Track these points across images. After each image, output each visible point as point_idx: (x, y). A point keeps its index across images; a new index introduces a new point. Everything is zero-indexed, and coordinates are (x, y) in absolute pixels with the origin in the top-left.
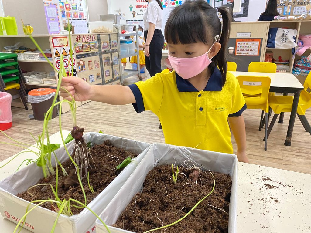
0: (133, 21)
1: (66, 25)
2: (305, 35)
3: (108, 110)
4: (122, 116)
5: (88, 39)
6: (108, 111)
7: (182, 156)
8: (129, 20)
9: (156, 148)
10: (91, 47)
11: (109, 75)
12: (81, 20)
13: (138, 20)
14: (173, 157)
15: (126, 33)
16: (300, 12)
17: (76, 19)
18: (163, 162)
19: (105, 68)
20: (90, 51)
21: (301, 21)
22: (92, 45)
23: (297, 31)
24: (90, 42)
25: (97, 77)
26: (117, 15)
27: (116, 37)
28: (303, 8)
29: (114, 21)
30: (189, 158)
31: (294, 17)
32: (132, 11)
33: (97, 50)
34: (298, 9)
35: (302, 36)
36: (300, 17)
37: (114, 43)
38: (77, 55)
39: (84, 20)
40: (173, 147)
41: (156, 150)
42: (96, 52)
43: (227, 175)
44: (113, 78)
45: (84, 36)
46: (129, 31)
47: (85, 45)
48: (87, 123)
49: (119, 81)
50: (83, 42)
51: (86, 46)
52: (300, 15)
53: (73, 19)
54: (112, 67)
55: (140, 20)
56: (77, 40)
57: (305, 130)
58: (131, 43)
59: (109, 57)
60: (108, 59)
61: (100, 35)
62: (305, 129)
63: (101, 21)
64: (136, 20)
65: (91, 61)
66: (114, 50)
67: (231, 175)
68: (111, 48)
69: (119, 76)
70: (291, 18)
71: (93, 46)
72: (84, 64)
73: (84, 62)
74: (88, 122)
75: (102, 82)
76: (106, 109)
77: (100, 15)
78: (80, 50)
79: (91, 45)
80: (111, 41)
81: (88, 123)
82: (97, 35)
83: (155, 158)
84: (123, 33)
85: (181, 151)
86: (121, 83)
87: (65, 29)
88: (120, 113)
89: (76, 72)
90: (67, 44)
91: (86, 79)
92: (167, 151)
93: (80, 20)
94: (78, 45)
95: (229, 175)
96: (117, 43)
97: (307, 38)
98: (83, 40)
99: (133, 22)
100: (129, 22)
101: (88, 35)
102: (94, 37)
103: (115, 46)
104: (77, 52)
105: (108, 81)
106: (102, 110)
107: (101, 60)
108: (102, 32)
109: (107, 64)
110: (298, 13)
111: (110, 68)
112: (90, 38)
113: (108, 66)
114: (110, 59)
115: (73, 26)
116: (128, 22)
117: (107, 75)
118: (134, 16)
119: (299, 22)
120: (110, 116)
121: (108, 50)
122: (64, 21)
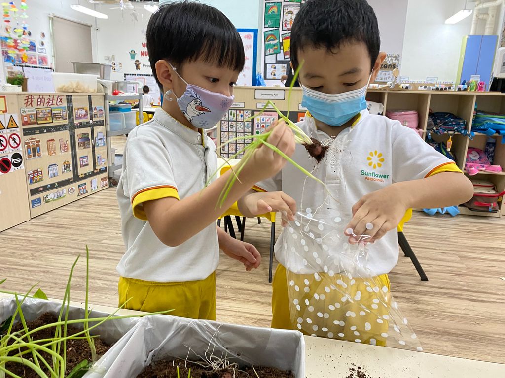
0: (135, 75)
1: (13, 74)
2: (393, 112)
3: (80, 228)
4: (106, 239)
5: (49, 102)
6: (83, 230)
7: (202, 339)
8: (129, 73)
9: (150, 326)
10: (53, 116)
11: (88, 165)
12: (42, 68)
13: (145, 75)
14: (184, 343)
15: (120, 95)
16: (383, 78)
17: (32, 67)
18: (163, 353)
19: (80, 152)
20: (52, 122)
21: (387, 91)
22: (55, 112)
23: (383, 105)
24: (51, 106)
25: (63, 168)
26: (104, 65)
27: (102, 100)
28: (387, 73)
29: (99, 73)
30: (216, 343)
31: (377, 85)
32: (135, 60)
33: (66, 120)
34: (381, 74)
35: (389, 112)
36: (386, 86)
37: (98, 110)
38: (24, 130)
39: (49, 69)
40: (184, 323)
41: (150, 330)
42: (64, 125)
43: (287, 372)
44: (95, 168)
45: (41, 97)
46: (127, 92)
47: (42, 112)
48: (37, 254)
49: (105, 175)
50: (39, 107)
51: (44, 114)
52: (385, 83)
53: (28, 67)
54: (94, 151)
55: (147, 75)
56: (27, 103)
57: (404, 255)
58: (130, 111)
59: (88, 134)
60: (85, 138)
61: (72, 95)
62: (403, 253)
63: (75, 73)
64: (142, 74)
65: (54, 140)
66: (97, 121)
67: (294, 372)
68: (91, 118)
69: (106, 166)
70: (373, 87)
71: (58, 113)
72: (38, 145)
73: (39, 141)
74: (39, 252)
75: (73, 176)
76: (77, 225)
77: (74, 63)
78: (32, 120)
79: (53, 112)
80: (93, 107)
81: (40, 254)
82: (67, 95)
83: (147, 347)
84: (115, 94)
85: (200, 331)
86: (109, 178)
87: (8, 83)
88: (105, 232)
89: (21, 158)
90: (4, 110)
91: (41, 171)
92: (173, 332)
93: (39, 68)
94: (28, 111)
95: (290, 371)
96: (103, 111)
97: (396, 115)
98: (39, 103)
99: (136, 77)
100: (129, 76)
101: (49, 96)
102: (61, 100)
103: (101, 115)
104: (25, 123)
105: (85, 174)
106: (70, 228)
107: (72, 138)
108: (75, 90)
109: (84, 145)
110: (382, 79)
111: (89, 152)
112: (53, 100)
113: (86, 149)
114: (90, 137)
115: (26, 77)
116: (127, 76)
117: (84, 164)
118: (137, 67)
119: (385, 93)
120: (85, 239)
121: (87, 122)
122: (8, 68)
